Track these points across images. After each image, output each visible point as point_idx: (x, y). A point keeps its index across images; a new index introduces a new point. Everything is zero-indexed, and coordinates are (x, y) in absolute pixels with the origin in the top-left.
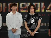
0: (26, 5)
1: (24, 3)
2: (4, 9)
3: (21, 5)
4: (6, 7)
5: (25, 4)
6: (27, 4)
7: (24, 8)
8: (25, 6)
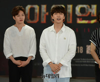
0: (88, 10)
1: (85, 6)
2: (43, 17)
3: (78, 9)
4: (47, 14)
5: (87, 7)
6: (91, 8)
7: (84, 15)
8: (86, 11)
